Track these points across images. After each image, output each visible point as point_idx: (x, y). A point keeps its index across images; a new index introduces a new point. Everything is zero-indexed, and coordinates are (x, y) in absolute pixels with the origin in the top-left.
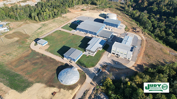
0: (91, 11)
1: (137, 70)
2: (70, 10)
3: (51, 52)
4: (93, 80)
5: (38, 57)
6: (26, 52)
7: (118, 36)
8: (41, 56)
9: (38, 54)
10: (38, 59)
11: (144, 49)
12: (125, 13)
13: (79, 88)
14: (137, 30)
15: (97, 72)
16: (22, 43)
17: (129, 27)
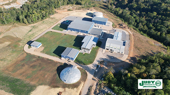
0: (77, 10)
1: (131, 62)
2: (57, 11)
3: (47, 53)
4: (94, 76)
5: (34, 59)
6: (21, 55)
7: (108, 33)
8: (38, 58)
9: (34, 56)
10: (35, 61)
11: (133, 43)
12: (109, 11)
13: (82, 85)
14: (123, 26)
15: (96, 68)
16: (15, 47)
17: (115, 24)
